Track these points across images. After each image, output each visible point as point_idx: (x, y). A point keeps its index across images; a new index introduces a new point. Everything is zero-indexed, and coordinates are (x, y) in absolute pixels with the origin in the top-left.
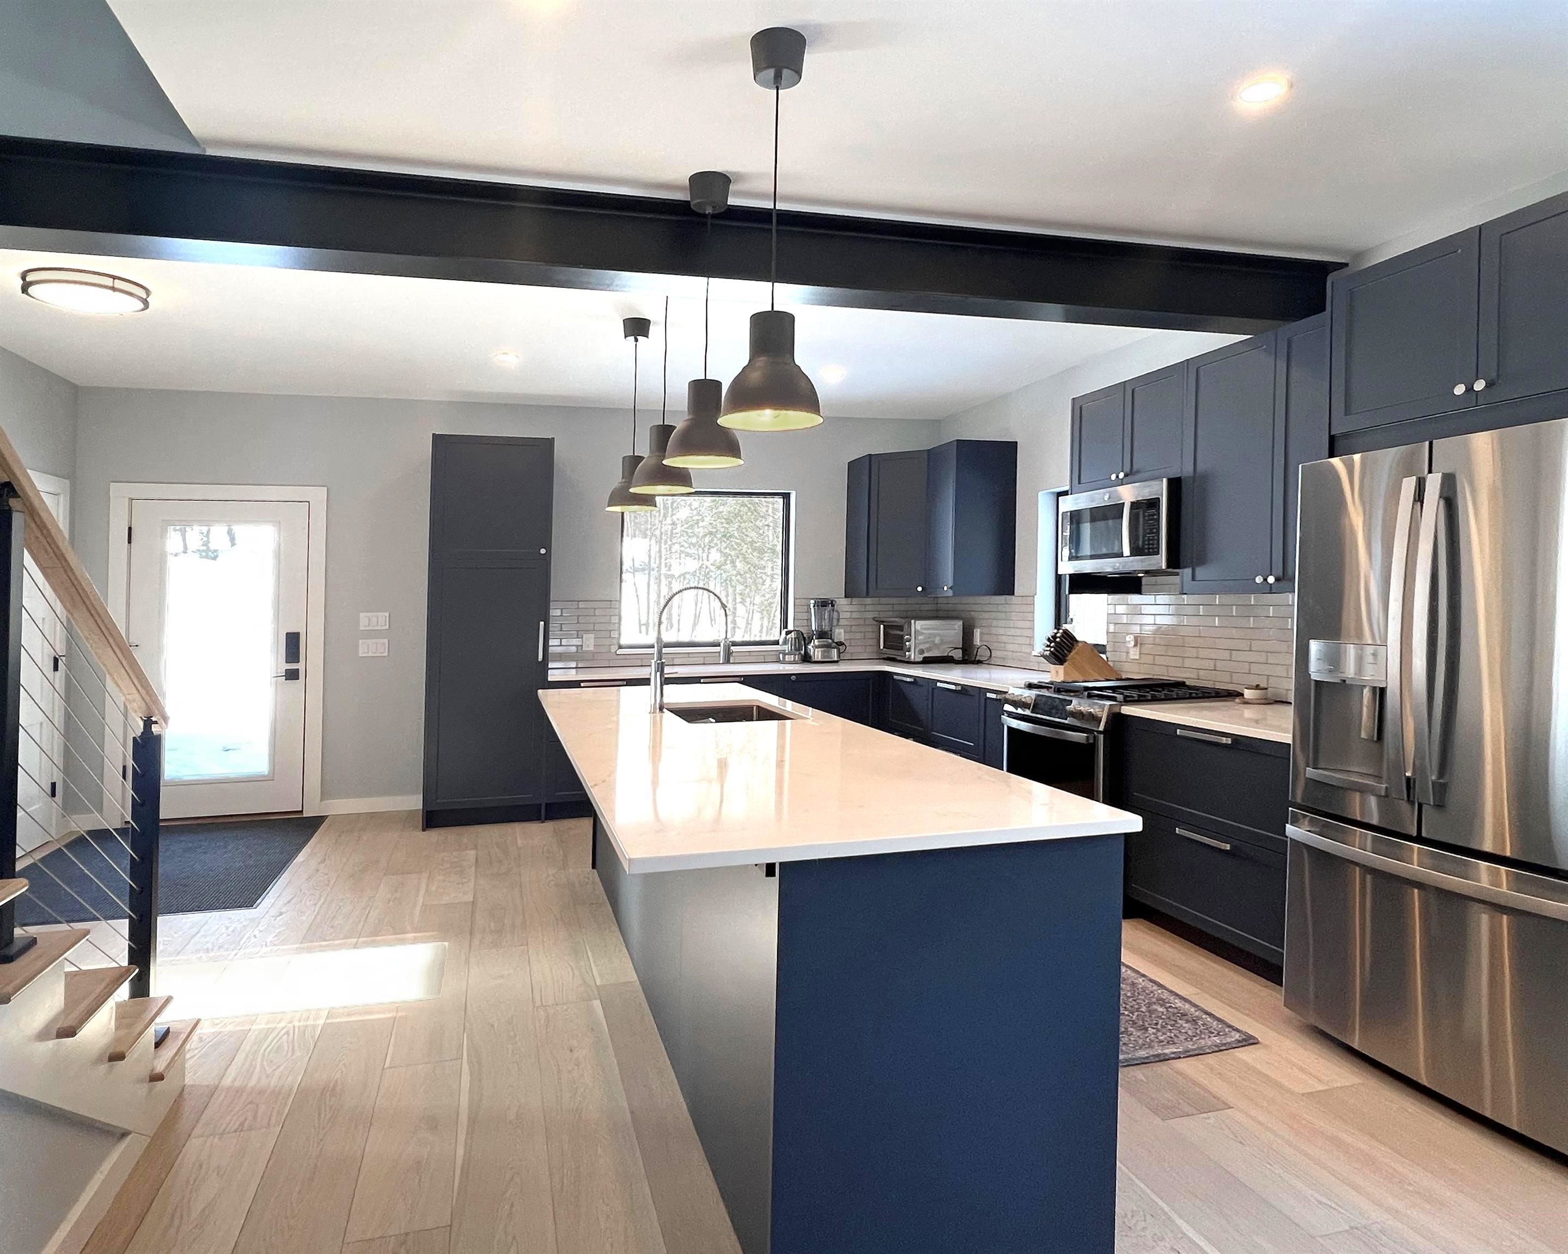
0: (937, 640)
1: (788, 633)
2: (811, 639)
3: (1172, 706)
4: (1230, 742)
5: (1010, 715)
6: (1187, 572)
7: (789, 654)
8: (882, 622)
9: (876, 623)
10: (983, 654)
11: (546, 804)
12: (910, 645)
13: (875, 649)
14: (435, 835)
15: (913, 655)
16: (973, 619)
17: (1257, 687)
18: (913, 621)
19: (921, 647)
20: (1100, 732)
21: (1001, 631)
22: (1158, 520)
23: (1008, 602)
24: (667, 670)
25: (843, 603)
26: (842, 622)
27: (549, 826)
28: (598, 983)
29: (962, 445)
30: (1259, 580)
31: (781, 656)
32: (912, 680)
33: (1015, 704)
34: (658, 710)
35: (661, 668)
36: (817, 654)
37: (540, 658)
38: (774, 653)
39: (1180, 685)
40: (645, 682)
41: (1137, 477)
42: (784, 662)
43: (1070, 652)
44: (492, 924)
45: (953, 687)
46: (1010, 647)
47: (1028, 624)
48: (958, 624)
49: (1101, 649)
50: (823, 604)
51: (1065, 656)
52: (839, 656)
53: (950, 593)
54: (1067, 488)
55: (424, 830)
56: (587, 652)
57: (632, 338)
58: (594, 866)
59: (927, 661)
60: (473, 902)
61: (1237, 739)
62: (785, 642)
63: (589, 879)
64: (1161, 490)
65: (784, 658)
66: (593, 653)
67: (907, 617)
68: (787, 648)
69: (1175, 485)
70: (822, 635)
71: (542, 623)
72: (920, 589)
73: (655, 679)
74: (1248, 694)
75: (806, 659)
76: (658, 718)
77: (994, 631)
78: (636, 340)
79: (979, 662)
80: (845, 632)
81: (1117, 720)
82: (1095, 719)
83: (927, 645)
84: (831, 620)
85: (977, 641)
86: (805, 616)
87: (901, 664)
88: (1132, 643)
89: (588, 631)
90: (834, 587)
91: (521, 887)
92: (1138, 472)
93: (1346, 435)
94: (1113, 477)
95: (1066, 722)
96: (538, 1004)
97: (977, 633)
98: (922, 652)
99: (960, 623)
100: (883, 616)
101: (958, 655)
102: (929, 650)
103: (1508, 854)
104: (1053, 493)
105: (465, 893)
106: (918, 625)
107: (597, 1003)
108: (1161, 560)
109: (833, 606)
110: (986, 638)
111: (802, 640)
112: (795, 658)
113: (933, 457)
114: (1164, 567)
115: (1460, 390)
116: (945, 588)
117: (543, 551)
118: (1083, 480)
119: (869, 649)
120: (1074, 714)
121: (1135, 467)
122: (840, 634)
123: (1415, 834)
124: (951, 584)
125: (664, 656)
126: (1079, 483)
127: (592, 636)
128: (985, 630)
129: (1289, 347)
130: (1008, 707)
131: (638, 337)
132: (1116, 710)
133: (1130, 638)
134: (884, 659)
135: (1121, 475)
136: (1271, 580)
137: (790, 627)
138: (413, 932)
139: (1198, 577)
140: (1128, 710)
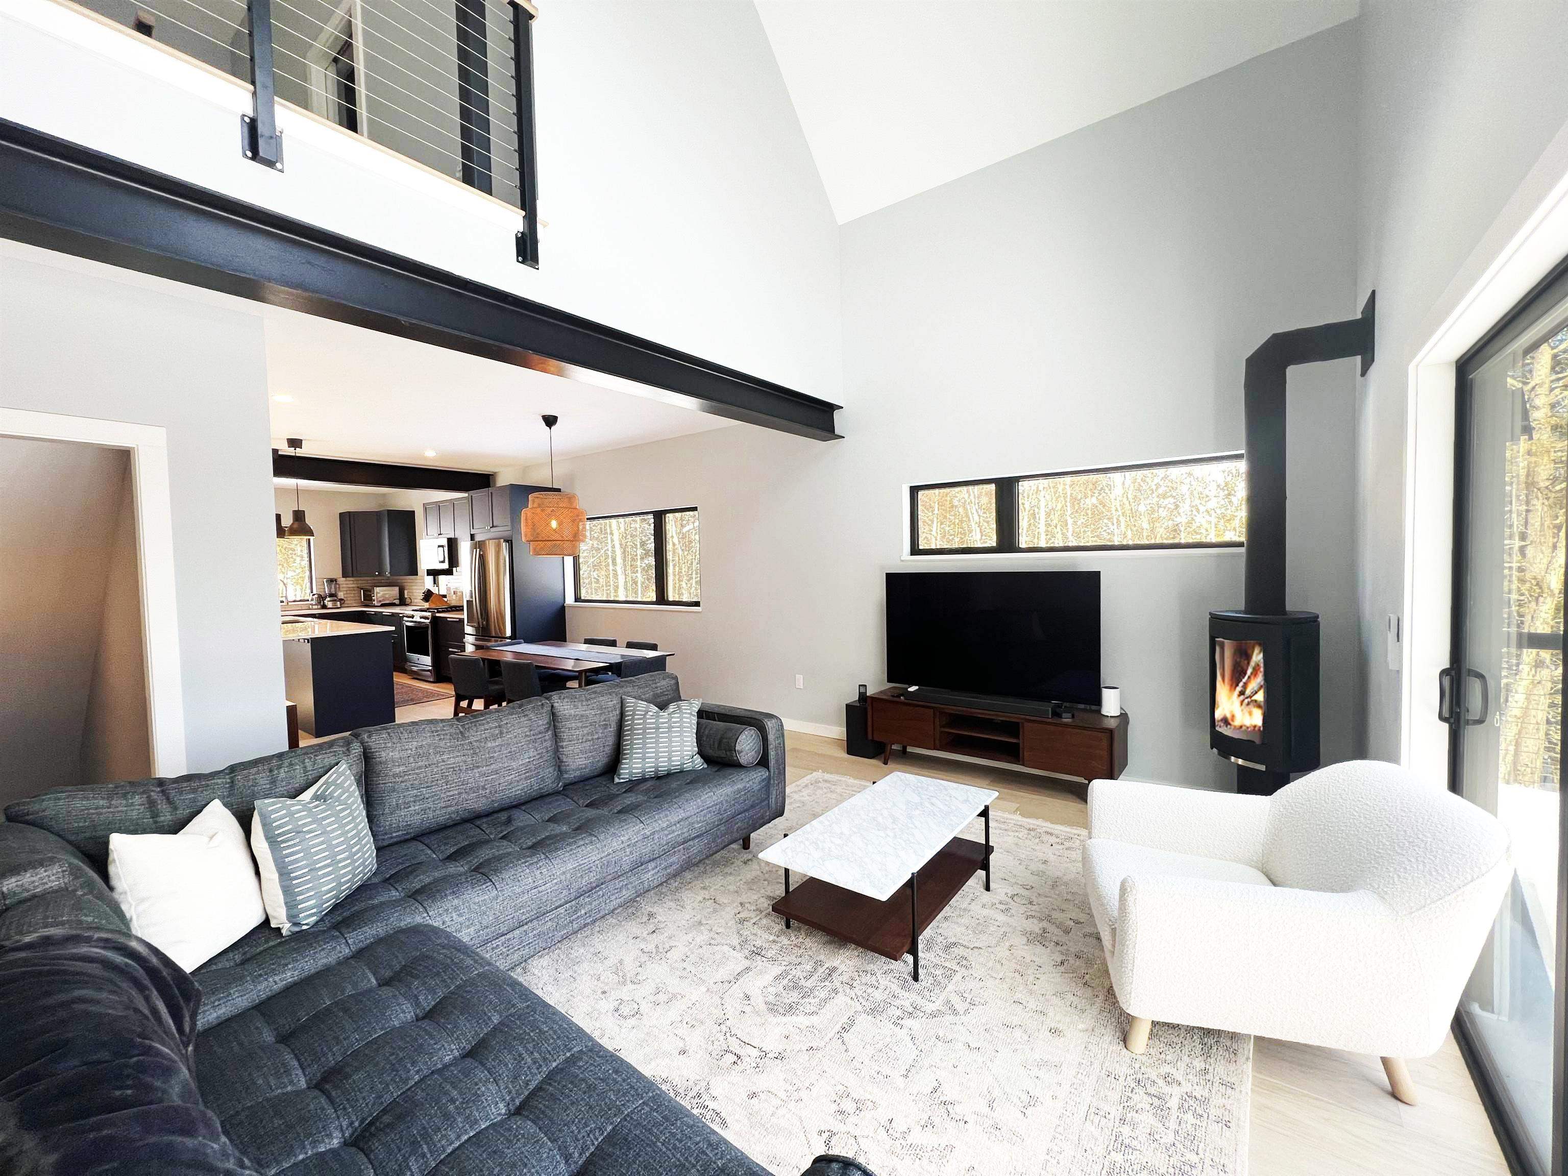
0: (387, 596)
1: (313, 595)
2: (326, 597)
5: (407, 621)
7: (317, 604)
8: (361, 589)
9: (358, 589)
10: (408, 601)
12: (374, 599)
13: (358, 601)
16: (403, 586)
18: (375, 588)
23: (416, 578)
25: (342, 580)
26: (342, 589)
29: (388, 511)
31: (311, 606)
33: (407, 617)
36: (330, 605)
38: (306, 605)
41: (441, 536)
43: (430, 597)
45: (389, 614)
48: (397, 589)
49: (445, 596)
50: (331, 581)
51: (429, 599)
52: (342, 606)
53: (389, 575)
59: (383, 605)
62: (312, 600)
64: (445, 542)
67: (372, 587)
68: (313, 602)
70: (331, 595)
72: (376, 574)
75: (324, 607)
77: (411, 591)
79: (408, 605)
80: (344, 594)
81: (435, 619)
84: (335, 588)
85: (405, 595)
86: (322, 587)
87: (370, 607)
90: (337, 573)
94: (436, 535)
97: (406, 592)
98: (380, 601)
100: (362, 586)
101: (397, 602)
102: (383, 600)
106: (377, 590)
108: (447, 565)
109: (336, 582)
110: (409, 594)
111: (321, 598)
112: (318, 607)
113: (378, 514)
116: (387, 573)
118: (428, 534)
121: (441, 533)
122: (341, 595)
124: (389, 571)
128: (408, 590)
130: (405, 618)
134: (363, 605)
135: (438, 535)
137: (315, 592)
140: (438, 615)
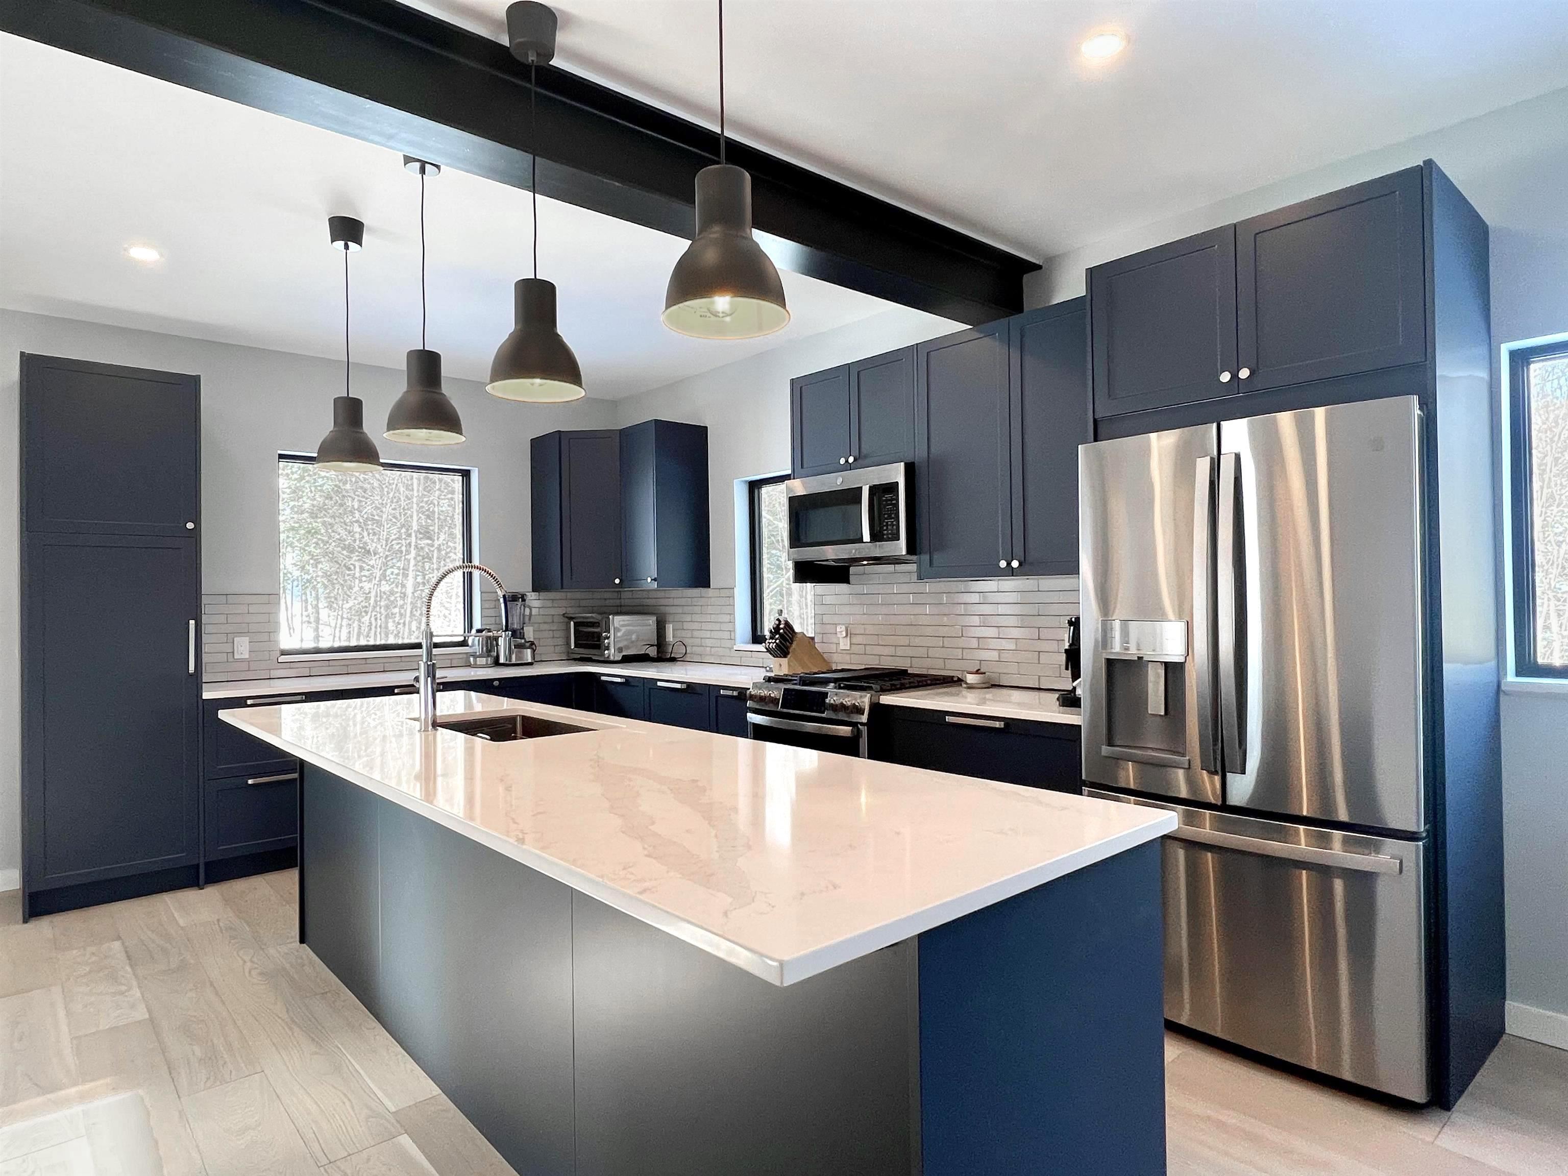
0: (634, 637)
3: (920, 693)
4: (1003, 726)
5: (756, 711)
6: (925, 558)
7: (481, 656)
8: (571, 619)
9: (566, 620)
10: (678, 652)
11: (207, 864)
12: (609, 644)
13: (563, 649)
14: (45, 926)
15: (612, 653)
16: (665, 614)
17: (978, 672)
18: (611, 617)
19: (621, 645)
20: (862, 724)
21: (695, 626)
22: (897, 506)
23: (703, 595)
24: (439, 673)
25: (531, 596)
26: (533, 619)
27: (212, 893)
28: (393, 1109)
30: (1003, 564)
31: (472, 659)
32: (623, 680)
33: (762, 700)
34: (430, 727)
35: (431, 671)
37: (192, 668)
38: (461, 656)
39: (903, 673)
40: (410, 689)
41: (867, 461)
42: (476, 666)
43: (791, 644)
44: (197, 1049)
45: (678, 686)
46: (709, 642)
47: (726, 618)
48: (653, 620)
50: (512, 599)
51: (788, 648)
52: (533, 657)
53: (655, 585)
54: (789, 472)
55: (25, 921)
56: (242, 661)
57: (342, 243)
58: (302, 940)
59: (627, 660)
60: (151, 1020)
61: (1009, 722)
63: (302, 958)
64: (897, 474)
65: (475, 661)
66: (248, 661)
67: (605, 613)
68: (477, 650)
69: (911, 470)
70: (512, 634)
71: (192, 622)
72: (617, 581)
73: (424, 685)
74: (971, 679)
76: (431, 738)
77: (686, 626)
78: (347, 247)
79: (673, 660)
80: (534, 631)
81: (876, 707)
82: (859, 711)
83: (625, 643)
84: (521, 616)
85: (670, 637)
86: (492, 612)
87: (594, 664)
88: (844, 634)
89: (241, 634)
90: (522, 580)
91: (212, 984)
92: (866, 457)
93: (1111, 419)
94: (842, 461)
95: (823, 715)
96: (324, 1161)
97: (670, 629)
98: (620, 650)
99: (655, 618)
100: (571, 611)
101: (653, 652)
102: (627, 647)
103: (1305, 813)
104: (746, 481)
105: (133, 1006)
106: (617, 621)
107: (405, 1140)
108: (901, 546)
109: (524, 600)
110: (679, 633)
112: (487, 661)
113: (625, 437)
114: (904, 553)
115: (1225, 377)
116: (649, 580)
117: (190, 526)
118: (805, 466)
119: (558, 649)
120: (835, 708)
121: (864, 451)
122: (529, 633)
123: (1219, 803)
124: (654, 576)
125: (433, 657)
126: (802, 467)
127: (246, 640)
128: (679, 625)
129: (1022, 336)
130: (750, 704)
131: (350, 243)
132: (875, 700)
133: (841, 629)
134: (575, 659)
135: (851, 460)
136: (1015, 564)
138: (75, 1084)
139: (935, 563)
140: (887, 699)
